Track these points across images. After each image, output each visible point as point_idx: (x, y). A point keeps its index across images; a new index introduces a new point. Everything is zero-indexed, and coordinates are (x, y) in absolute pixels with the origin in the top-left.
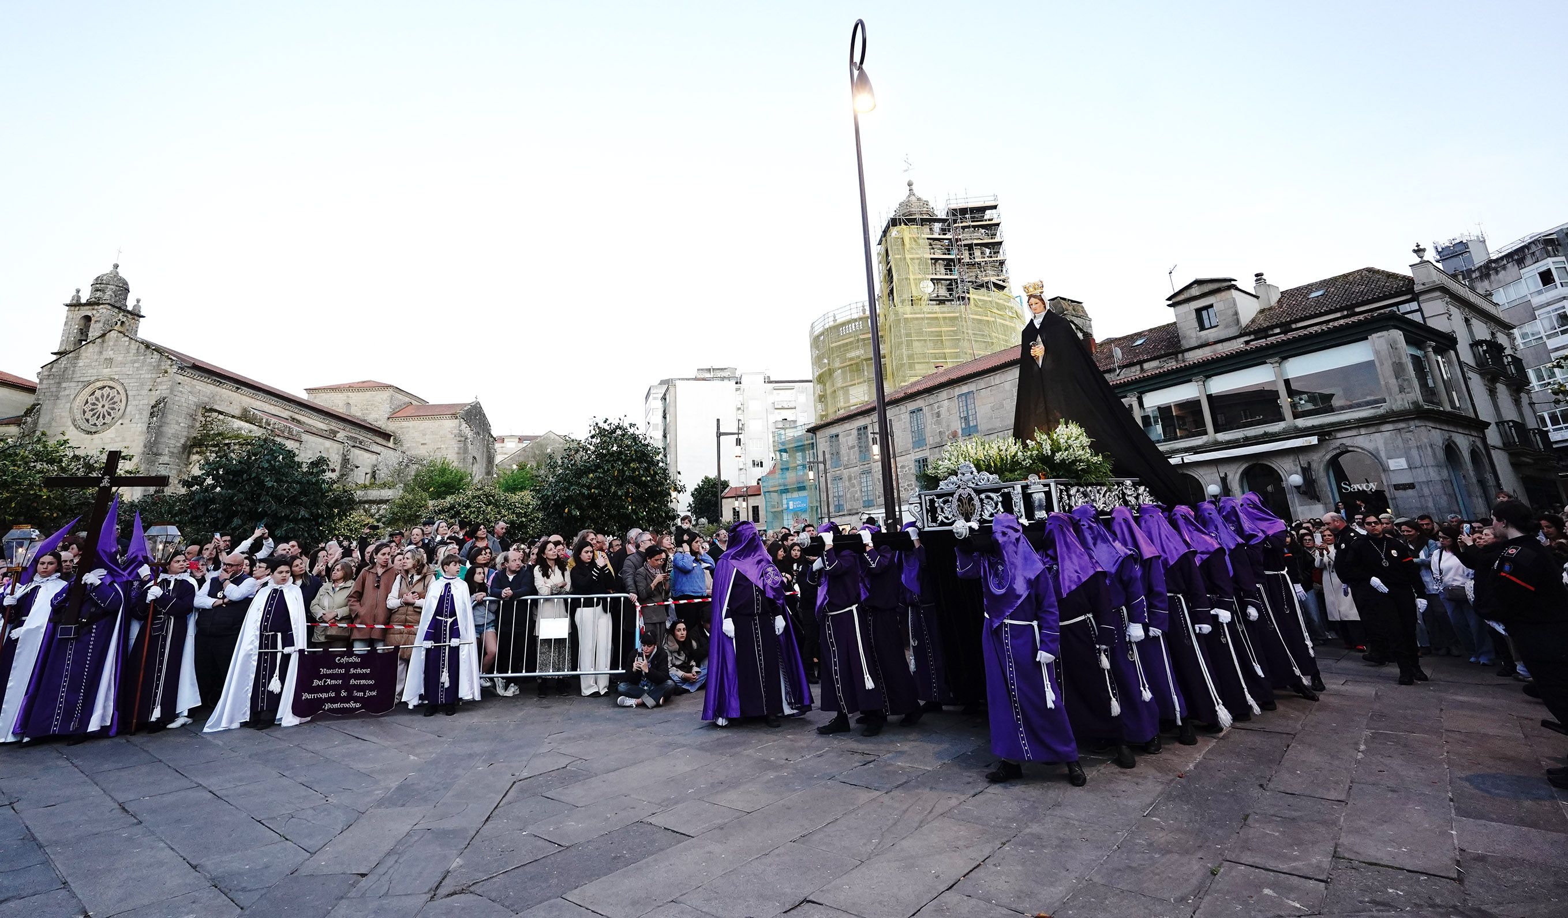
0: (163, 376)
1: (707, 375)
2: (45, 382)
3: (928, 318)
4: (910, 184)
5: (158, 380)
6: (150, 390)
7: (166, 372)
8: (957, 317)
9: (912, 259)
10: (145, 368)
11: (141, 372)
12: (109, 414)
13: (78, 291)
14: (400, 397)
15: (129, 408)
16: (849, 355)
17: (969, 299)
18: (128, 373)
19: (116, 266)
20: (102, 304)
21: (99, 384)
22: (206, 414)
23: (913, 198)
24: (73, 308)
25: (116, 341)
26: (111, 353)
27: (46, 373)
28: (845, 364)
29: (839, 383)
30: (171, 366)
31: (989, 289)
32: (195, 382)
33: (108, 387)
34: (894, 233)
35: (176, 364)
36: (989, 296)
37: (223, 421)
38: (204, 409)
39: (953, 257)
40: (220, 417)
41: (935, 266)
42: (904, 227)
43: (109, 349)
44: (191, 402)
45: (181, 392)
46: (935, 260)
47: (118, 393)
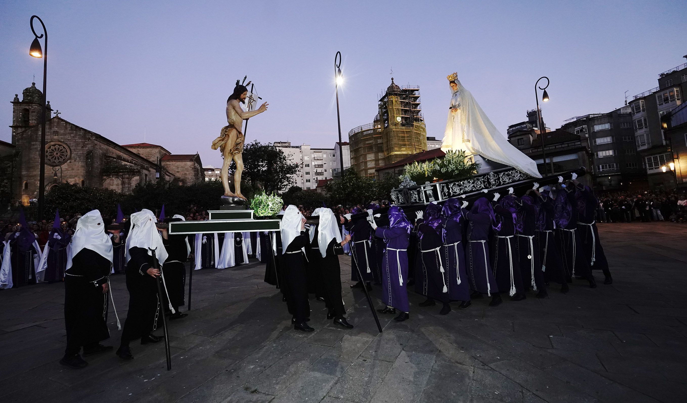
0: (88, 141)
1: (279, 145)
2: (20, 141)
3: (401, 131)
4: (392, 79)
5: (86, 143)
6: (83, 147)
7: (90, 139)
8: (410, 131)
9: (395, 109)
10: (77, 137)
11: (75, 138)
12: (61, 157)
13: (17, 95)
14: (162, 151)
15: (73, 155)
16: (367, 142)
17: (414, 124)
18: (68, 138)
19: (34, 84)
20: (35, 103)
21: (52, 143)
22: (107, 158)
23: (394, 85)
24: (16, 104)
25: (59, 123)
26: (56, 129)
28: (365, 146)
29: (362, 152)
30: (92, 136)
31: (419, 121)
32: (101, 144)
33: (58, 145)
34: (389, 98)
35: (94, 136)
36: (419, 124)
37: (116, 161)
38: (106, 156)
39: (408, 109)
40: (115, 160)
41: (402, 112)
42: (393, 96)
43: (55, 127)
44: (101, 153)
45: (97, 148)
46: (402, 109)
47: (64, 148)
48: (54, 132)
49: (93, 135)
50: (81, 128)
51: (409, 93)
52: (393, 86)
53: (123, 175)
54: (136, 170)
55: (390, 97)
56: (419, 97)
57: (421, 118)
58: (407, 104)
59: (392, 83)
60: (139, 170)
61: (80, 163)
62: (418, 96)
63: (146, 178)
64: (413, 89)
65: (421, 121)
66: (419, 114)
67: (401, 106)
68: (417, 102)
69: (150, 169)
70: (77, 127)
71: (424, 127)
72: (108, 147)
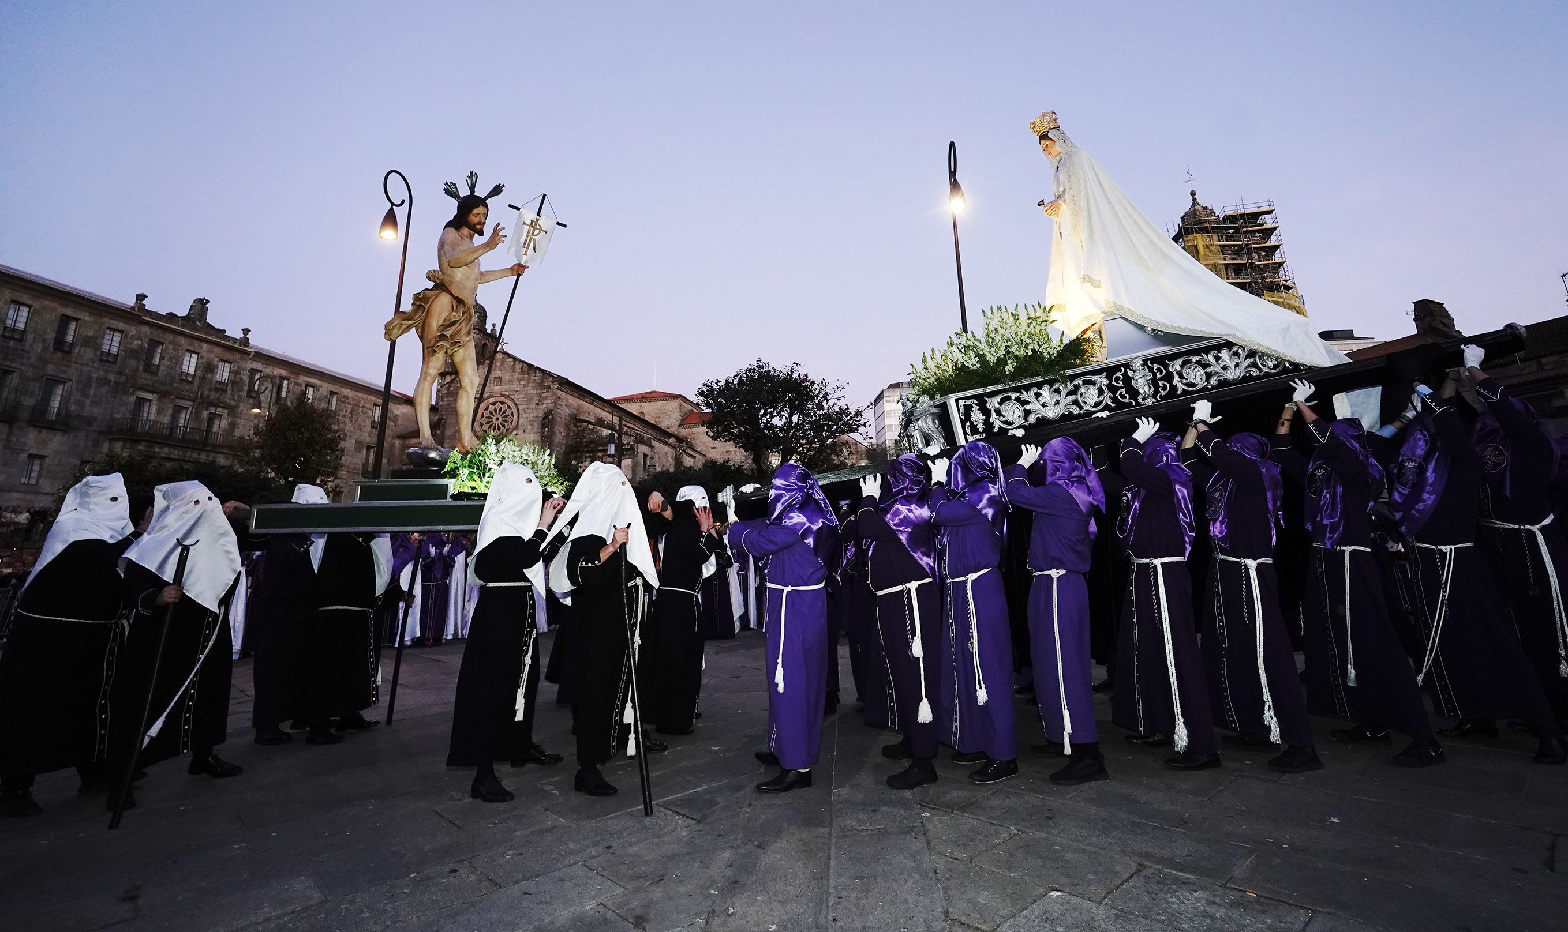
0: (547, 391)
2: (445, 399)
4: (1193, 194)
5: (543, 395)
6: (538, 404)
7: (549, 388)
10: (530, 385)
11: (527, 388)
12: (503, 426)
15: (521, 421)
18: (516, 389)
21: (492, 400)
22: (578, 424)
23: (1197, 207)
25: (502, 361)
26: (499, 372)
27: (445, 392)
30: (553, 382)
31: (1279, 291)
32: (568, 396)
33: (500, 402)
34: (1188, 241)
35: (557, 381)
36: (1282, 298)
37: (592, 429)
38: (576, 419)
39: (1244, 262)
40: (590, 426)
41: (1226, 271)
42: (1197, 235)
43: (497, 369)
44: (567, 414)
45: (561, 405)
46: (1227, 266)
47: (509, 407)
48: (495, 378)
49: (555, 379)
50: (538, 368)
51: (1245, 223)
52: (1195, 210)
53: (603, 456)
54: (626, 447)
55: (1190, 237)
56: (1275, 229)
57: (1286, 281)
58: (1238, 251)
59: (1194, 202)
60: (631, 445)
61: (532, 435)
62: (1273, 226)
63: (645, 462)
64: (1255, 210)
65: (1288, 288)
66: (1282, 272)
67: (1222, 256)
68: (1273, 241)
69: (654, 443)
70: (531, 366)
71: (1297, 304)
72: (582, 402)
